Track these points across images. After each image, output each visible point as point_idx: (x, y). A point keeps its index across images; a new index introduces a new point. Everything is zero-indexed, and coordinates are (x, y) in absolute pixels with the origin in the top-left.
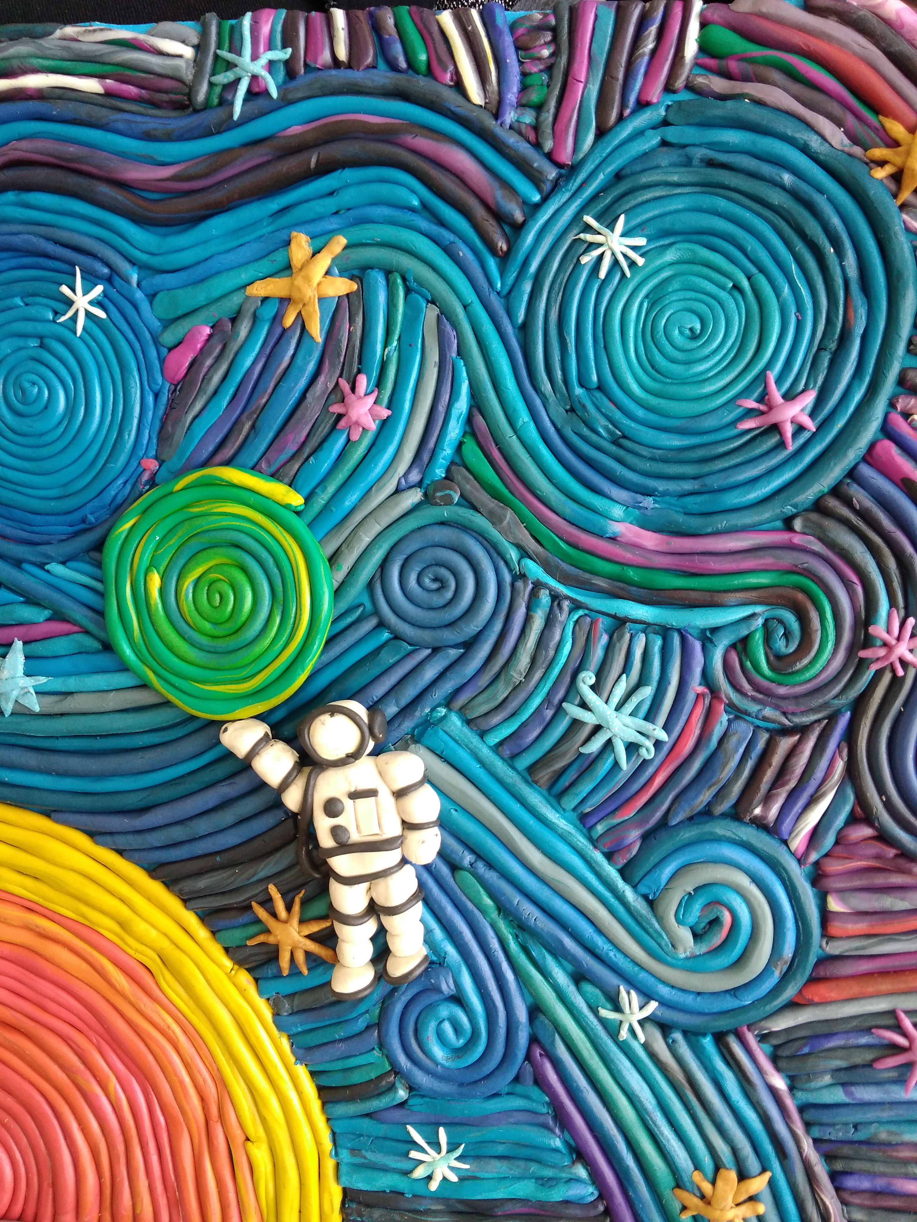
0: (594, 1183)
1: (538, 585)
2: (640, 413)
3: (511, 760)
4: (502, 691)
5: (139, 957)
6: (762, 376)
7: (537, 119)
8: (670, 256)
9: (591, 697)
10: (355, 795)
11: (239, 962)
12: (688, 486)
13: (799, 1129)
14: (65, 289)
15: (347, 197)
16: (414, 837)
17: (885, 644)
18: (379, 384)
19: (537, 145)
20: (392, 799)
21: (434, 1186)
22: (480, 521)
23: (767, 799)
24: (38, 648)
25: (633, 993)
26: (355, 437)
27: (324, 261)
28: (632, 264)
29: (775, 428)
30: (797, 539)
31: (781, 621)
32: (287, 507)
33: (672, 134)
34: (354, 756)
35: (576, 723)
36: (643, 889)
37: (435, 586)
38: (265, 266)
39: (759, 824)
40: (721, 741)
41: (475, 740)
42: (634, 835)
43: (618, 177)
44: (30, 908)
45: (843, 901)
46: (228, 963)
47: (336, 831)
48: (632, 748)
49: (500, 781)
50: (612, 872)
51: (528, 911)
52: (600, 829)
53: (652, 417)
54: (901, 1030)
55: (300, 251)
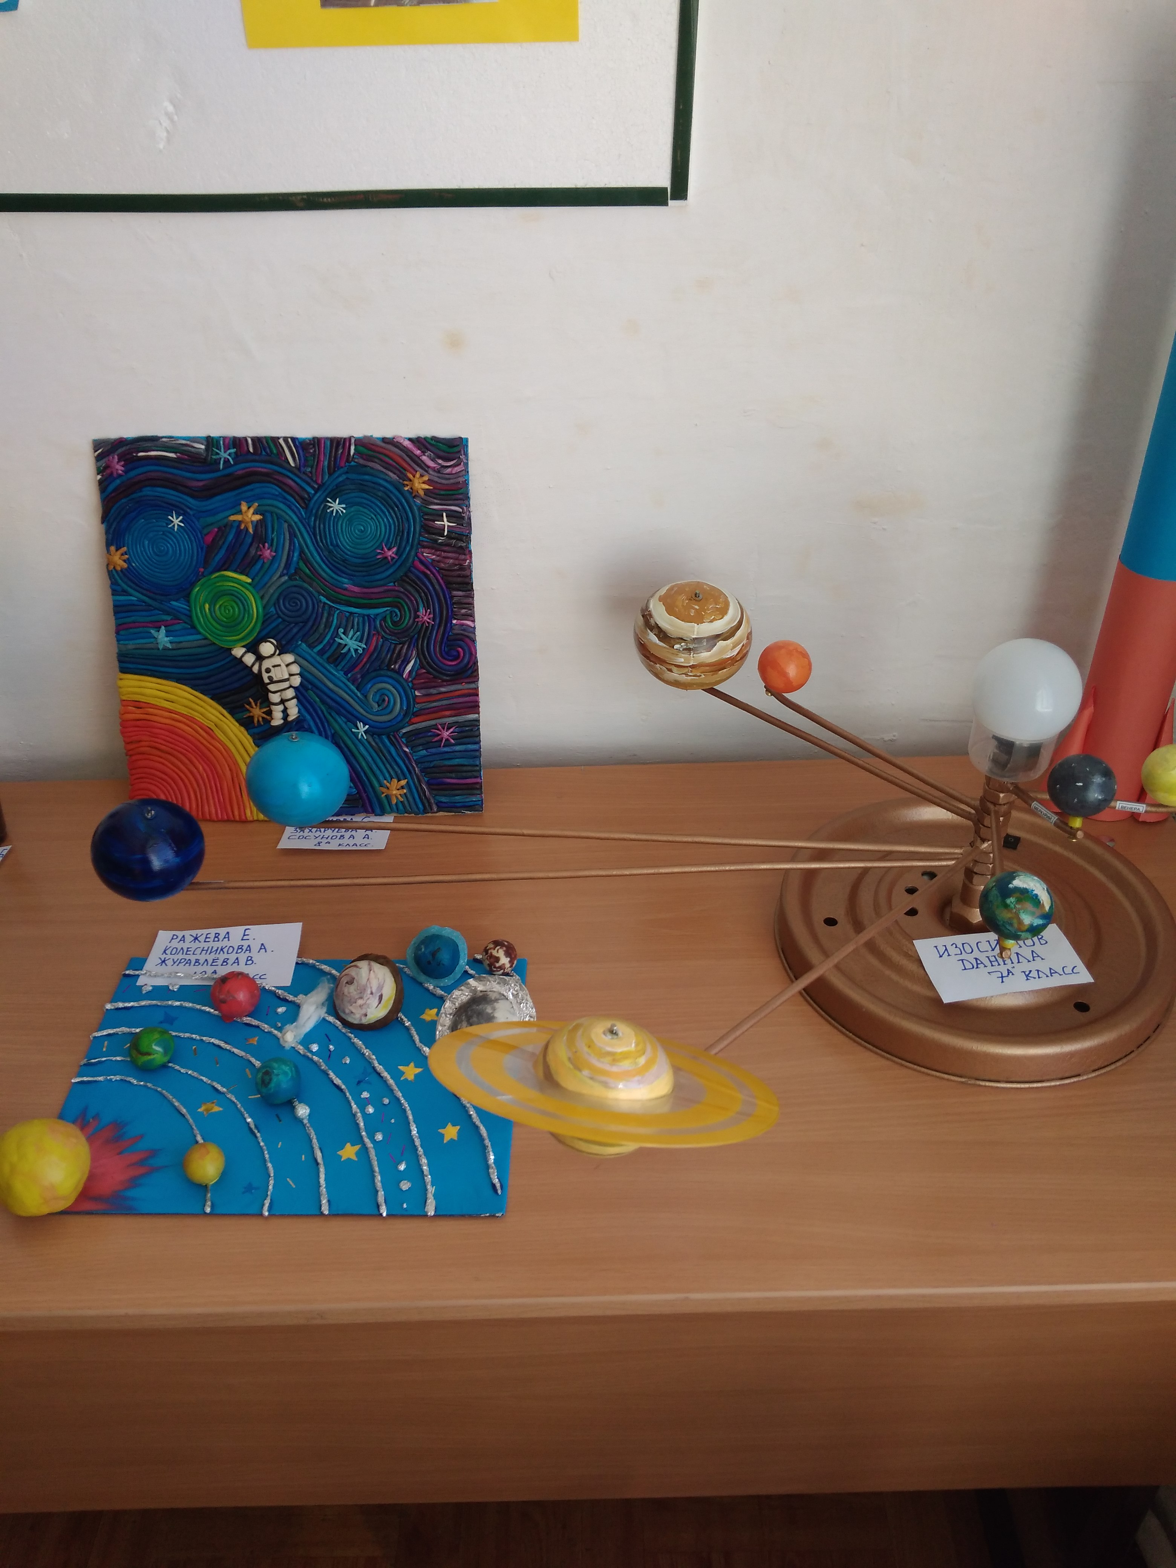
0: (355, 788)
1: (325, 603)
2: (349, 553)
3: (321, 656)
4: (317, 635)
5: (208, 725)
6: (381, 543)
7: (311, 470)
8: (352, 509)
9: (343, 636)
10: (274, 666)
11: (241, 724)
12: (364, 574)
13: (414, 765)
14: (170, 517)
15: (258, 491)
16: (292, 678)
17: (422, 617)
18: (272, 545)
19: (312, 480)
20: (285, 667)
22: (306, 585)
23: (395, 663)
24: (170, 628)
25: (361, 723)
26: (265, 561)
27: (251, 510)
28: (342, 512)
29: (386, 558)
30: (396, 588)
31: (395, 612)
32: (247, 583)
34: (273, 655)
35: (340, 644)
36: (362, 692)
37: (294, 605)
38: (234, 511)
39: (393, 670)
40: (381, 648)
41: (310, 651)
42: (359, 676)
43: (337, 486)
44: (171, 711)
45: (419, 692)
46: (237, 724)
47: (270, 678)
48: (356, 650)
49: (319, 663)
50: (353, 687)
51: (328, 700)
52: (349, 675)
53: (352, 554)
54: (438, 729)
55: (244, 507)
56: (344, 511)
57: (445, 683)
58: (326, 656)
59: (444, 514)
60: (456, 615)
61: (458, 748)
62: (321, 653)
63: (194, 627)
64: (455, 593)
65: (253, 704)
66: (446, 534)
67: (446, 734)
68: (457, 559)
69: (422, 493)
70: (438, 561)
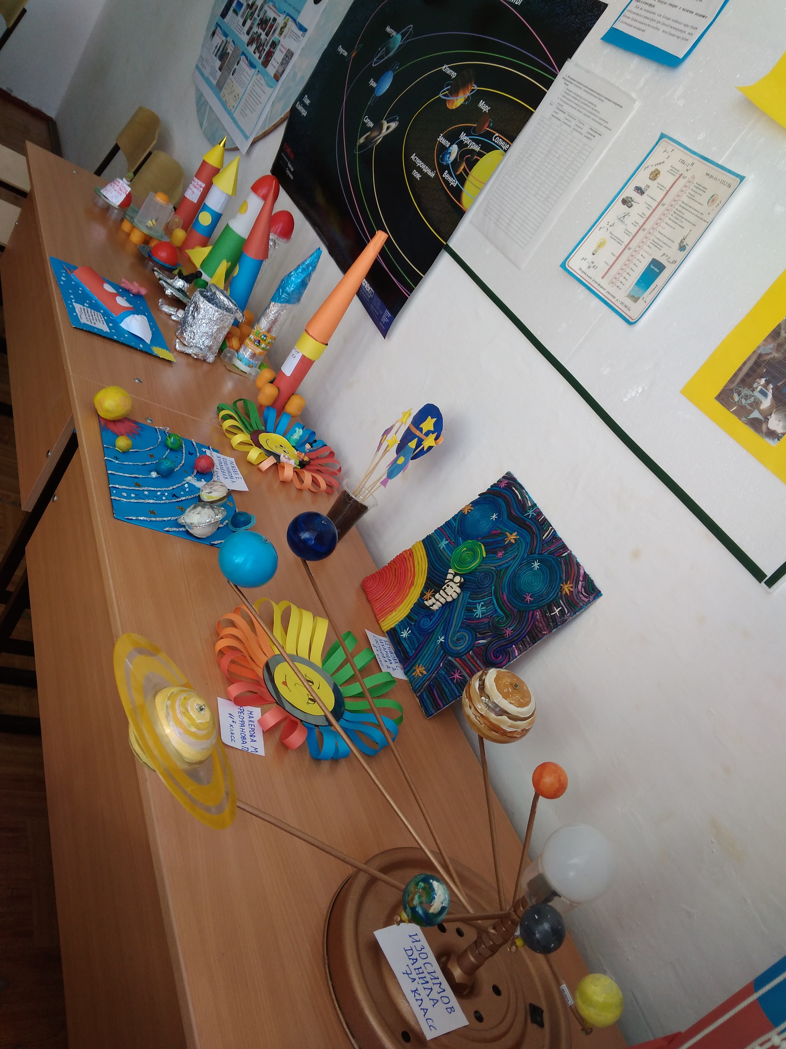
5: (415, 582)
8: (539, 572)
10: (451, 586)
11: (421, 593)
12: (514, 596)
13: (435, 672)
14: (494, 514)
16: (450, 597)
17: (508, 631)
18: (505, 554)
20: (453, 591)
21: (402, 636)
22: (495, 578)
23: (481, 635)
26: (496, 556)
27: (515, 537)
29: (526, 599)
30: (514, 612)
31: (503, 618)
32: (483, 556)
34: (456, 583)
35: (476, 607)
36: (459, 630)
37: (484, 579)
38: (510, 532)
40: (484, 624)
42: (466, 624)
44: (414, 566)
45: (472, 653)
47: (445, 588)
48: (477, 615)
49: (464, 604)
50: (459, 625)
51: (448, 619)
53: (520, 585)
54: (457, 672)
55: (515, 534)
56: (536, 570)
57: (482, 661)
58: (468, 605)
59: (560, 608)
60: (517, 645)
61: (453, 686)
62: (469, 603)
63: (454, 551)
64: (527, 637)
65: (432, 592)
66: (552, 614)
67: (457, 676)
68: (543, 627)
69: (564, 593)
70: (538, 621)
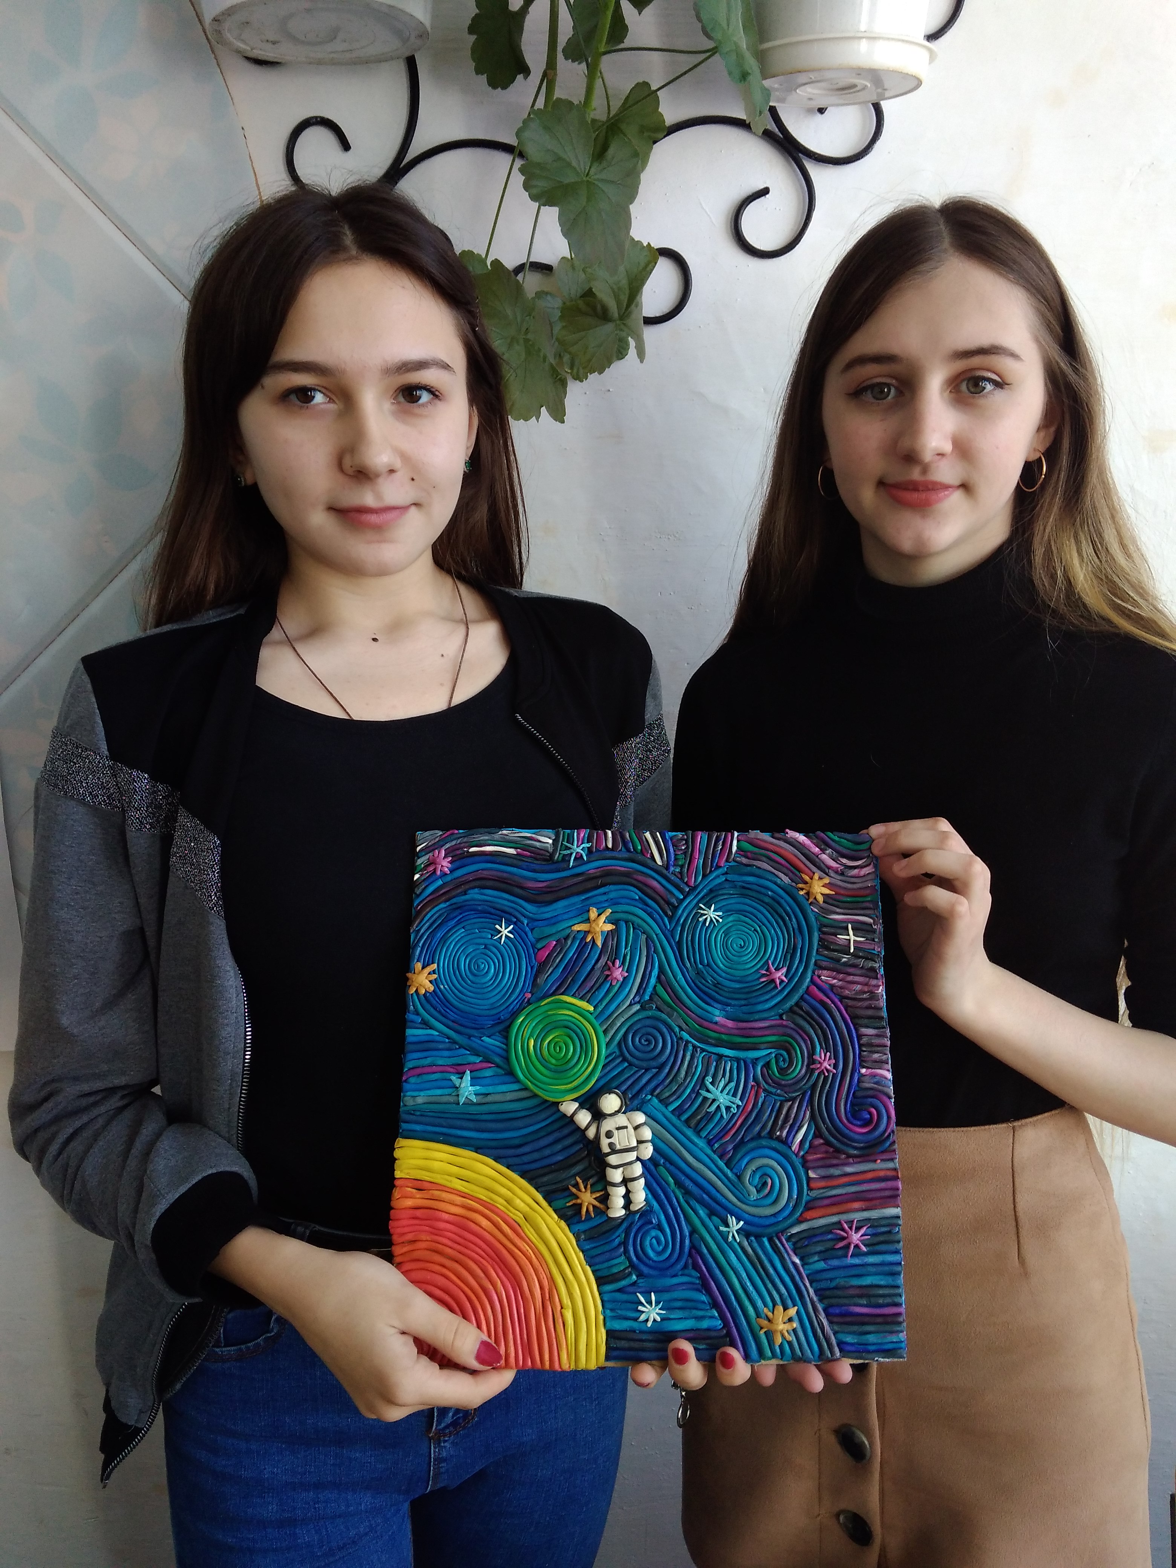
0: (721, 1319)
1: (687, 1042)
2: (724, 975)
3: (679, 1117)
4: (674, 1087)
5: (514, 1217)
6: (767, 962)
7: (681, 870)
8: (731, 918)
9: (710, 1087)
11: (561, 1217)
12: (743, 1002)
13: (808, 1284)
14: (497, 926)
15: (612, 895)
16: (642, 1146)
17: (820, 1063)
18: (623, 963)
19: (682, 879)
21: (649, 1324)
22: (664, 1016)
24: (478, 1074)
25: (733, 1217)
26: (614, 984)
28: (717, 921)
29: (773, 981)
30: (784, 1023)
31: (781, 1055)
32: (588, 1011)
33: (729, 877)
34: (618, 1112)
35: (705, 1099)
36: (735, 1170)
37: (646, 1043)
38: (579, 919)
39: (779, 1139)
40: (762, 1105)
41: (663, 1109)
42: (730, 1147)
43: (711, 891)
44: (464, 1195)
45: (815, 1172)
46: (556, 1217)
47: (611, 1145)
48: (728, 1108)
49: (674, 1125)
50: (721, 1164)
51: (688, 1183)
52: (716, 1146)
53: (728, 976)
54: (843, 1230)
55: (594, 912)
56: (721, 920)
57: (851, 1160)
58: (685, 1117)
59: (850, 926)
60: (864, 1061)
61: (871, 1259)
62: (679, 1112)
63: (511, 1073)
64: (864, 1031)
65: (582, 1187)
66: (852, 951)
67: (855, 1237)
68: (866, 984)
69: (820, 899)
70: (841, 988)
